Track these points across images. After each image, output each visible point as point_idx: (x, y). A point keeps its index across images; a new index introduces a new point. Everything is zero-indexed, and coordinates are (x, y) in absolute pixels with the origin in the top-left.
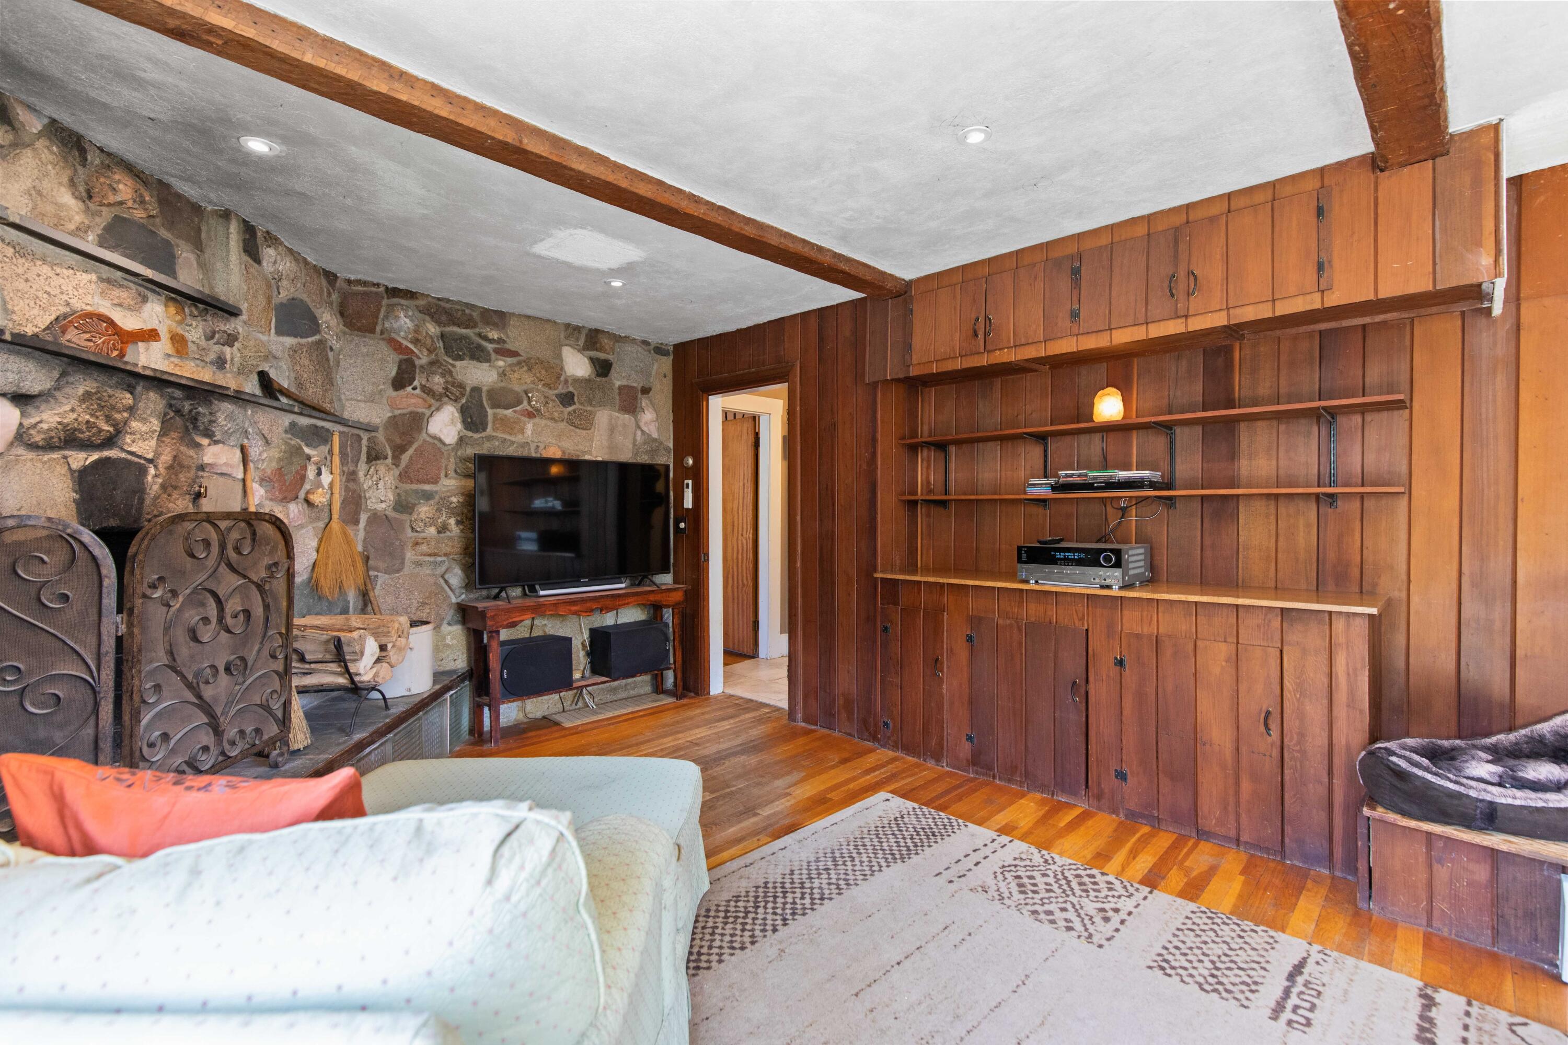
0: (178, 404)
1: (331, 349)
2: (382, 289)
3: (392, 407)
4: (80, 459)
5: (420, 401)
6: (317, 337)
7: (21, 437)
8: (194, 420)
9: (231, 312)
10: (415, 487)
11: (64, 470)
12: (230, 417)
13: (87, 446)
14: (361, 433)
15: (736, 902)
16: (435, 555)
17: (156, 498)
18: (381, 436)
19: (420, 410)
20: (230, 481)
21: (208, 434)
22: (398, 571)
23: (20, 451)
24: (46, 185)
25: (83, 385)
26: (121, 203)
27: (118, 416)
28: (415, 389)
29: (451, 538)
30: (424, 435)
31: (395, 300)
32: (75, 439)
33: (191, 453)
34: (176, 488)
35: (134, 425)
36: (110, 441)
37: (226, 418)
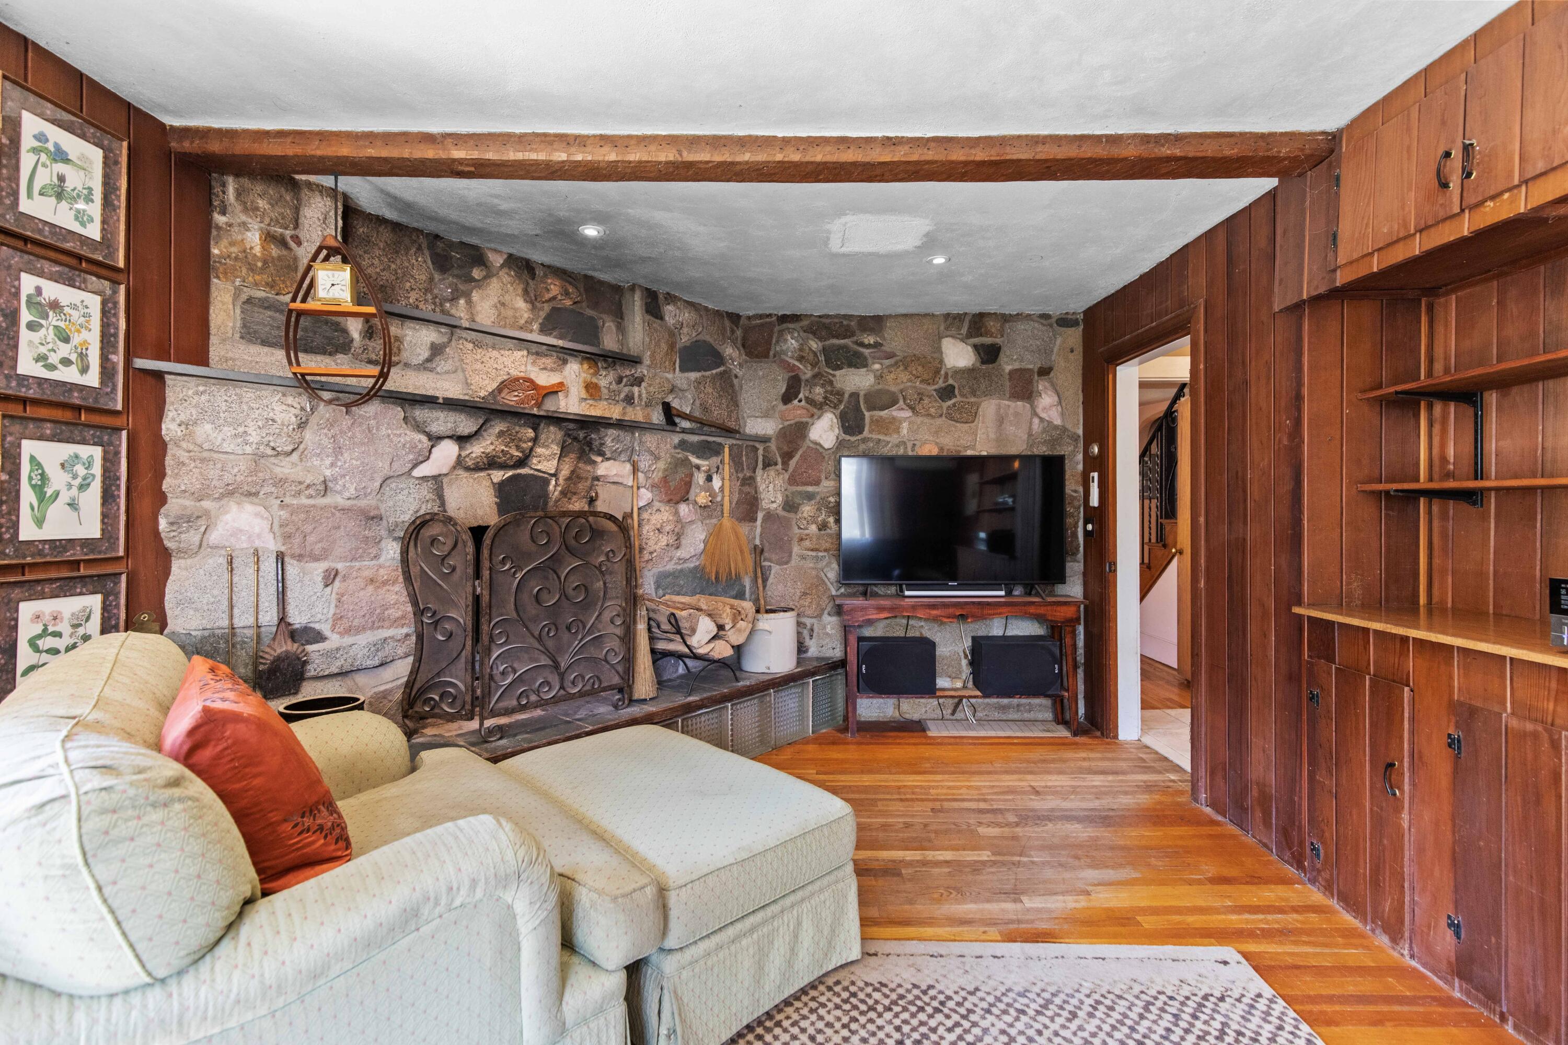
0: (575, 433)
1: (736, 377)
2: (774, 318)
3: (783, 419)
4: (498, 476)
5: (804, 411)
6: (722, 369)
7: (460, 463)
8: (589, 444)
9: (635, 361)
10: (800, 488)
11: (488, 483)
12: (616, 440)
13: (503, 467)
14: (757, 445)
15: (875, 990)
16: (817, 550)
17: (557, 501)
18: (773, 446)
19: (804, 420)
20: (621, 488)
21: (601, 454)
22: (787, 563)
23: (461, 472)
24: (507, 298)
25: (499, 426)
26: (554, 298)
27: (524, 445)
28: (800, 401)
29: (830, 535)
30: (808, 443)
31: (784, 326)
32: (495, 463)
33: (589, 468)
34: (575, 494)
35: (539, 450)
36: (522, 462)
37: (613, 441)
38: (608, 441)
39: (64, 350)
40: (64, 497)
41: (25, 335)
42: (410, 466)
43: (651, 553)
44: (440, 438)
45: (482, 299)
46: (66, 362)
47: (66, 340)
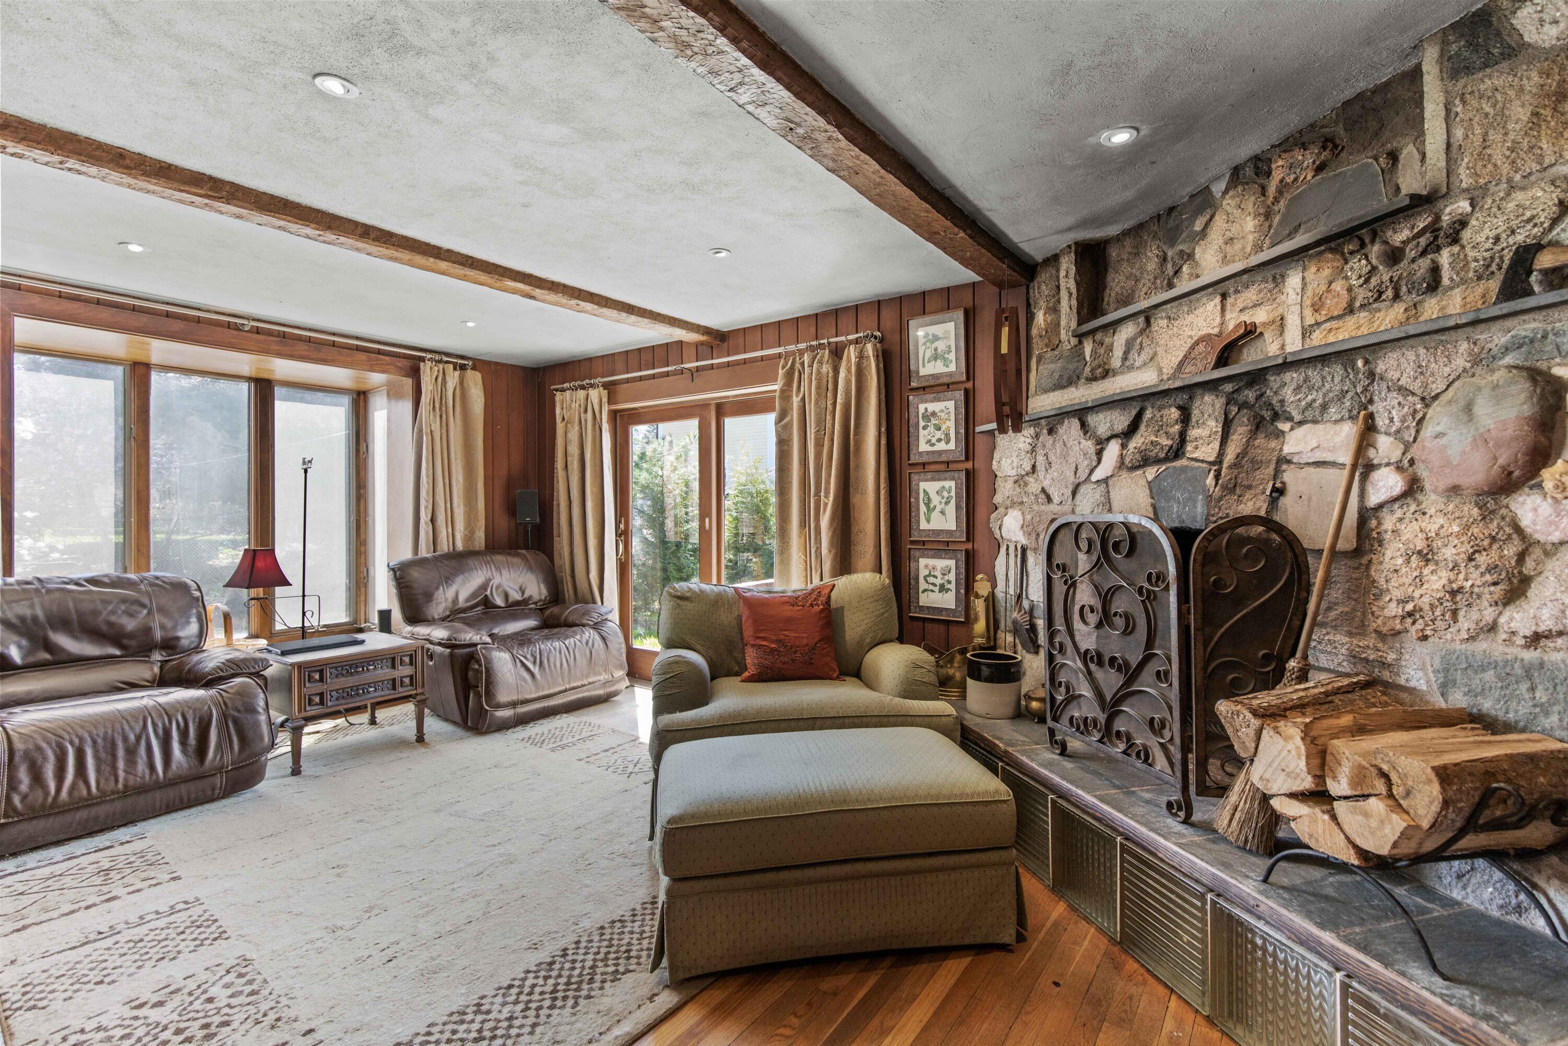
0: (1240, 396)
4: (1151, 473)
7: (1121, 464)
8: (1270, 406)
11: (1144, 482)
12: (1304, 387)
13: (1158, 461)
17: (1219, 500)
21: (1290, 419)
23: (1124, 474)
24: (1235, 229)
25: (1148, 414)
33: (1273, 444)
34: (1249, 487)
35: (1193, 433)
36: (1177, 452)
37: (1298, 389)
38: (1288, 394)
39: (939, 434)
40: (938, 509)
41: (922, 432)
42: (1087, 471)
43: (1402, 602)
44: (1108, 439)
45: (1204, 251)
46: (939, 440)
47: (939, 429)
